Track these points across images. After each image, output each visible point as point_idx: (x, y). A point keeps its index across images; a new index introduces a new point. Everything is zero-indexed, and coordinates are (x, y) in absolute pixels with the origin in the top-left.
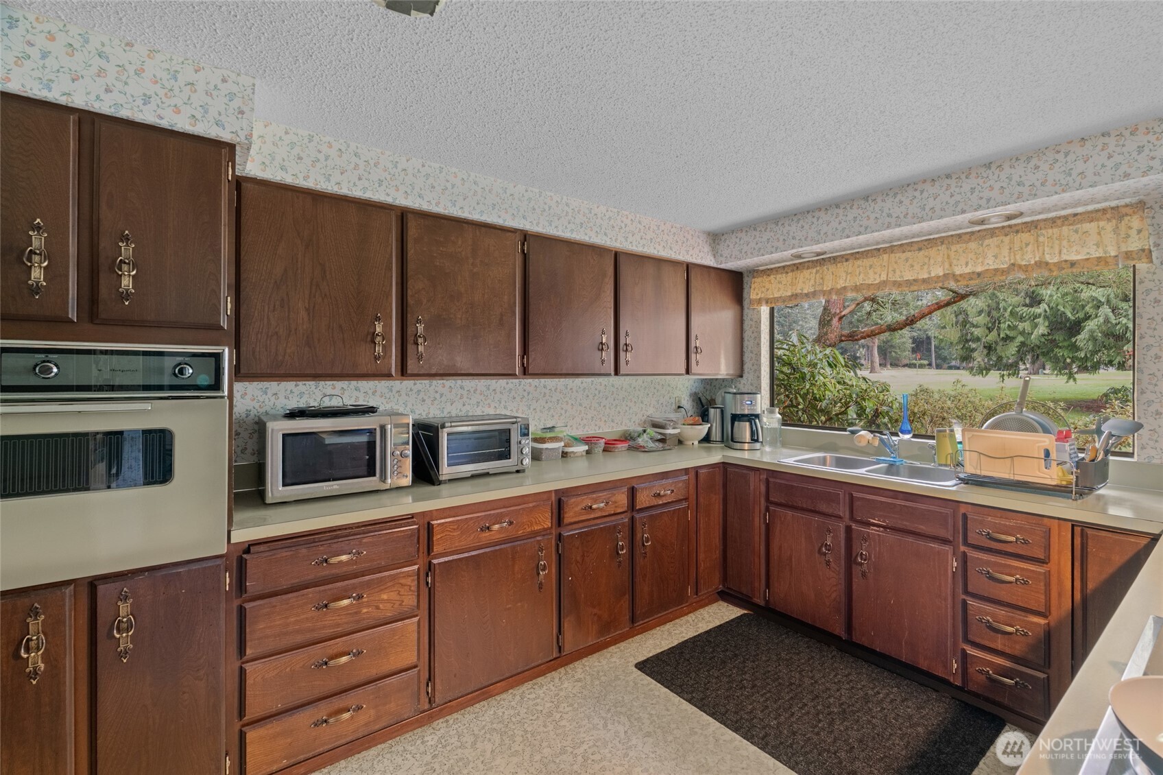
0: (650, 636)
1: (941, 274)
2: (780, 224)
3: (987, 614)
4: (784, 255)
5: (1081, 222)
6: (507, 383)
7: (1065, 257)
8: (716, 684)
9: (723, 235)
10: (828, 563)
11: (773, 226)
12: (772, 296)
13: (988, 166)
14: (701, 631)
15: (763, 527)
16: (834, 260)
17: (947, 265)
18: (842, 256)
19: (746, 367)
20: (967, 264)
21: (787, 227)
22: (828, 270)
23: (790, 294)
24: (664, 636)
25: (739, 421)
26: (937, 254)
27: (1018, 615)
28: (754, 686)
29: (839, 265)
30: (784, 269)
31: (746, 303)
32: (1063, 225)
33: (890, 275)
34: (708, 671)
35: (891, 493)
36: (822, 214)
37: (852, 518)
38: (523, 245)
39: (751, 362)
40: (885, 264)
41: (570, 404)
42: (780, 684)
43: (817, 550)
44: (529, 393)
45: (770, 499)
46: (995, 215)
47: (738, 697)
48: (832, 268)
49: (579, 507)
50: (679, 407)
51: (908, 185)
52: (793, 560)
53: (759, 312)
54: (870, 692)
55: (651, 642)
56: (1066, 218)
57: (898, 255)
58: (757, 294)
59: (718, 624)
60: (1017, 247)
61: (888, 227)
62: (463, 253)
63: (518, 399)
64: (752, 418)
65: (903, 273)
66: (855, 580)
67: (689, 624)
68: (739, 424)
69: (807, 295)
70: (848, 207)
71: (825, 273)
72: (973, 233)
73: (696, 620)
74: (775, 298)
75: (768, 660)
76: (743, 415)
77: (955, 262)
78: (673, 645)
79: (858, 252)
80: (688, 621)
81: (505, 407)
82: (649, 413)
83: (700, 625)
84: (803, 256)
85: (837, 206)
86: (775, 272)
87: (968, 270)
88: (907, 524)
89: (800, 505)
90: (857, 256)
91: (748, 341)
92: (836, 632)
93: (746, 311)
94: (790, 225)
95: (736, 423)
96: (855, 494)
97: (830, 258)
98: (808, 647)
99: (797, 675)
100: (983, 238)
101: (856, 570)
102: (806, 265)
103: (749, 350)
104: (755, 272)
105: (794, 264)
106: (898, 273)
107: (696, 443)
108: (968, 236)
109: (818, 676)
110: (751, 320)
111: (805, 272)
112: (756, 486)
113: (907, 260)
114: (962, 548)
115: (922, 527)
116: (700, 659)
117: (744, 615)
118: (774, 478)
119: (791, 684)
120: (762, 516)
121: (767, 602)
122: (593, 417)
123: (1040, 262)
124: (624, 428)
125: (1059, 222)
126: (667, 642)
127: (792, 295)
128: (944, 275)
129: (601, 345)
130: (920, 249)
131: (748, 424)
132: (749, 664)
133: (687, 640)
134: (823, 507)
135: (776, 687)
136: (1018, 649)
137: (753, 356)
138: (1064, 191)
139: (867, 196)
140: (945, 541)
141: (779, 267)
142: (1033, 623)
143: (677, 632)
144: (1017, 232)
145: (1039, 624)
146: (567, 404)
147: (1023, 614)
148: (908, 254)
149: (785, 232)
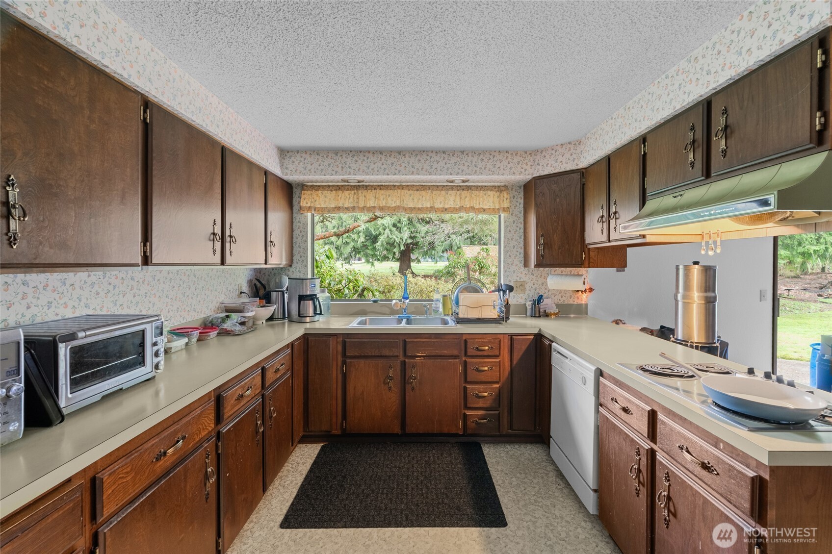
0: (270, 497)
1: (429, 206)
2: (339, 155)
3: (476, 390)
4: (336, 178)
5: (487, 190)
6: (89, 276)
7: (481, 206)
8: (351, 503)
9: (288, 152)
10: (390, 389)
11: (334, 155)
12: (319, 206)
13: (463, 152)
14: (305, 472)
15: (340, 376)
16: (366, 187)
17: (432, 203)
18: (372, 186)
19: (294, 258)
20: (441, 203)
21: (344, 159)
22: (362, 193)
23: (333, 206)
24: (281, 491)
25: (304, 300)
26: (427, 194)
27: (489, 386)
28: (373, 491)
29: (369, 191)
30: (329, 188)
31: (295, 208)
32: (481, 190)
33: (402, 203)
34: (337, 497)
35: (427, 335)
36: (370, 155)
37: (405, 355)
38: (145, 112)
39: (299, 255)
40: (399, 195)
41: (157, 296)
42: (384, 480)
43: (382, 381)
44: (115, 287)
45: (347, 354)
46: (458, 178)
47: (370, 503)
48: (365, 192)
49: (234, 399)
50: (241, 293)
51: (424, 151)
52: (365, 393)
53: (306, 217)
54: (426, 459)
55: (275, 501)
56: (482, 187)
57: (406, 191)
58: (307, 203)
59: (312, 462)
60: (463, 197)
61: (412, 174)
62: (77, 99)
63: (102, 294)
64: (313, 297)
65: (408, 203)
66: (407, 394)
67: (291, 472)
68: (304, 303)
69: (347, 209)
70: (388, 155)
71: (360, 195)
72: (444, 186)
73: (294, 467)
74: (322, 208)
75: (365, 469)
76: (307, 296)
77: (435, 201)
78: (295, 494)
79: (382, 185)
80: (288, 471)
81: (87, 306)
82: (221, 300)
83: (300, 469)
84: (349, 181)
85: (381, 153)
86: (321, 188)
87: (441, 206)
88: (438, 352)
89: (370, 354)
90: (381, 187)
91: (296, 238)
92: (395, 432)
93: (295, 215)
94: (346, 158)
95: (302, 302)
96: (407, 340)
97: (364, 185)
98: (377, 449)
99: (387, 469)
100: (448, 190)
101: (408, 387)
102: (346, 187)
103: (297, 245)
104: (303, 186)
105: (338, 186)
106: (405, 202)
107: (264, 322)
108: (441, 187)
109: (397, 464)
110: (299, 222)
111: (345, 192)
112: (335, 348)
113: (410, 195)
114: (464, 359)
115: (446, 352)
116: (324, 493)
117: (322, 447)
118: (346, 339)
119: (390, 477)
120: (339, 368)
121: (343, 430)
122: (178, 308)
123: (471, 207)
124: (203, 316)
125: (479, 188)
126: (288, 494)
127: (335, 208)
128: (431, 207)
129: (212, 236)
130: (418, 190)
131: (311, 302)
132: (356, 478)
133: (302, 484)
134: (386, 352)
135: (384, 483)
136: (488, 404)
137: (301, 250)
138: (493, 174)
139: (400, 152)
140: (456, 357)
141: (325, 186)
142: (494, 388)
143: (288, 482)
144: (463, 190)
145: (496, 388)
146: (155, 297)
147: (490, 385)
148: (411, 192)
149: (343, 162)
